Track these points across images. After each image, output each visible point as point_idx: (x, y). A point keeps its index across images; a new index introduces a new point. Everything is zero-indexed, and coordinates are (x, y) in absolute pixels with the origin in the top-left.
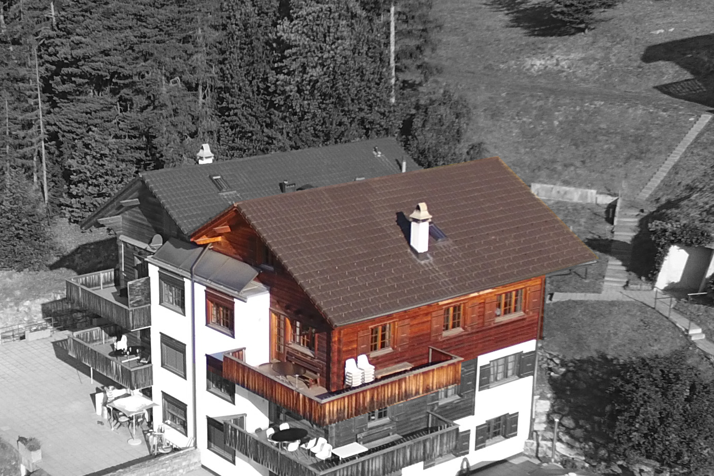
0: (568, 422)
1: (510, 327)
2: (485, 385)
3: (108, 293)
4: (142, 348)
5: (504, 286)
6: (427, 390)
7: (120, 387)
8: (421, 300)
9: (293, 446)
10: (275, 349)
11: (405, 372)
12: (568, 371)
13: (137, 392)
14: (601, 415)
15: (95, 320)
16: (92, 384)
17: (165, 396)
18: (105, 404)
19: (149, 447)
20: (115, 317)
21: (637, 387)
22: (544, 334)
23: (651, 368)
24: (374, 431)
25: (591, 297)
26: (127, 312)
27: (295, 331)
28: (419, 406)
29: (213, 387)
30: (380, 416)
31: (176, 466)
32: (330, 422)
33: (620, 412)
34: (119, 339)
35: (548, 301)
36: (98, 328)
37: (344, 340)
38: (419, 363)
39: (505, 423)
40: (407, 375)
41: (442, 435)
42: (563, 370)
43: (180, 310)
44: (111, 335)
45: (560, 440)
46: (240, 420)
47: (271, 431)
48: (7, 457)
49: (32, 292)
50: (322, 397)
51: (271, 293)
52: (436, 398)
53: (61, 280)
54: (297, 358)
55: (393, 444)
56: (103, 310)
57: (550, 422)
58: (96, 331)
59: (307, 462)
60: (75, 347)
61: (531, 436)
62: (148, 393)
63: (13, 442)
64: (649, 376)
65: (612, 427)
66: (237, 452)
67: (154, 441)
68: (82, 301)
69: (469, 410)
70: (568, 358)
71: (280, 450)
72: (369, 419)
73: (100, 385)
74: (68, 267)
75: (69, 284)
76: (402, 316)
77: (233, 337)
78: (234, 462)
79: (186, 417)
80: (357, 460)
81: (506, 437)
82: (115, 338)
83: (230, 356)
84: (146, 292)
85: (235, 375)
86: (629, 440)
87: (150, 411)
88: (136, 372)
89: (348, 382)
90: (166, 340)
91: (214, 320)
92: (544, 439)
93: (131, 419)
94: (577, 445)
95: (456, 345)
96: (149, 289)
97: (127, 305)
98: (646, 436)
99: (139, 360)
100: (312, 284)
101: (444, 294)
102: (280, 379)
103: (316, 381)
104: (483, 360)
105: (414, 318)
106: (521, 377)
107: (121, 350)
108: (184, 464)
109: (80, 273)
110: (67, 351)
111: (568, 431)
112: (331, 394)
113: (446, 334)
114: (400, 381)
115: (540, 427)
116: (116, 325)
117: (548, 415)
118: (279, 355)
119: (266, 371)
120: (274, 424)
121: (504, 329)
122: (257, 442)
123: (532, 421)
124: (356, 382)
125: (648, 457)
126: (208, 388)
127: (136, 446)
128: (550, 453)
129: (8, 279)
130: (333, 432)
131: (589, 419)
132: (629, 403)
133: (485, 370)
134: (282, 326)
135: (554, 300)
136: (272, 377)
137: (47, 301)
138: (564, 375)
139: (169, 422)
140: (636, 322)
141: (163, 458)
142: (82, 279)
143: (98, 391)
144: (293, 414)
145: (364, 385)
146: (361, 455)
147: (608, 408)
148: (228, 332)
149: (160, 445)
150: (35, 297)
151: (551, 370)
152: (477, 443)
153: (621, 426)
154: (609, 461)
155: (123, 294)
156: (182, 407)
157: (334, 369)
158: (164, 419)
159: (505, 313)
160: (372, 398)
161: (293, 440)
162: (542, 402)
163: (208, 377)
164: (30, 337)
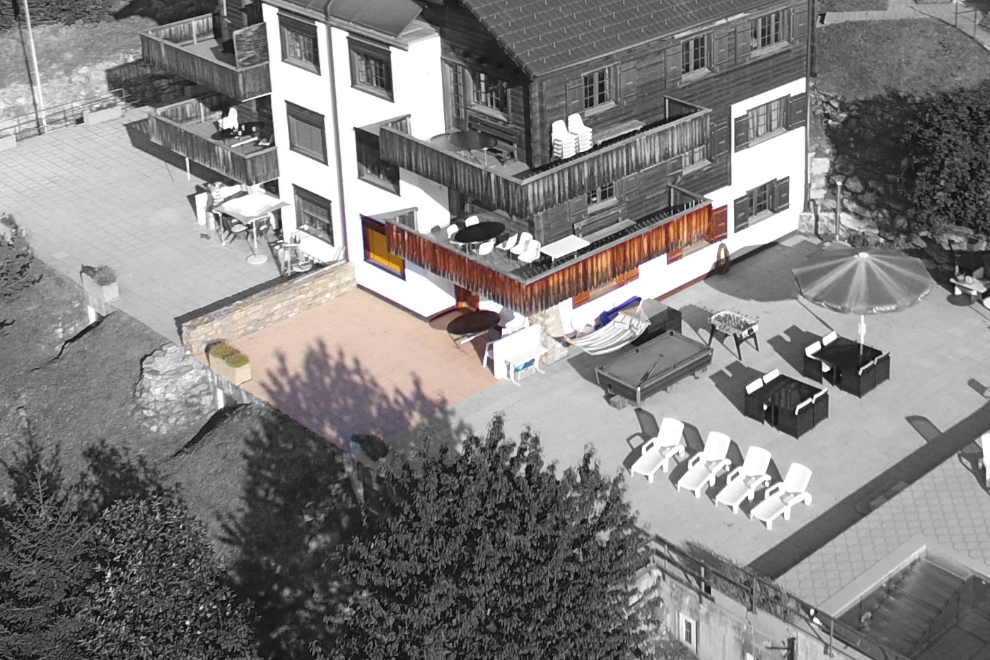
0: (854, 185)
1: (771, 63)
2: (742, 143)
3: (204, 49)
4: (260, 124)
5: (759, 8)
6: (666, 156)
7: (231, 183)
8: (650, 33)
9: (486, 248)
10: (452, 113)
11: (634, 133)
12: (850, 116)
13: (256, 189)
14: (895, 172)
15: (188, 89)
16: (190, 180)
17: (299, 191)
18: (210, 209)
19: (279, 265)
20: (216, 82)
21: (939, 131)
22: (816, 69)
23: (955, 107)
24: (597, 217)
25: (874, 15)
26: (234, 75)
27: (479, 87)
28: (656, 178)
29: (367, 173)
30: (604, 197)
31: (320, 290)
32: (536, 211)
33: (919, 167)
34: (225, 114)
35: (818, 25)
36: (194, 101)
37: (548, 95)
38: (653, 120)
39: (772, 193)
40: (637, 138)
41: (689, 216)
42: (844, 115)
43: (312, 67)
44: (213, 109)
45: (845, 210)
46: (409, 217)
47: (454, 229)
48: (66, 297)
49: (89, 53)
50: (522, 176)
51: (442, 35)
52: (678, 165)
53: (133, 34)
54: (483, 124)
55: (623, 233)
56: (199, 74)
57: (831, 186)
58: (190, 105)
59: (506, 268)
60: (160, 131)
61: (807, 208)
62: (272, 188)
63: (74, 275)
64: (953, 117)
65: (910, 187)
66: (407, 262)
67: (285, 256)
68: (166, 62)
69: (723, 178)
70: (849, 100)
71: (467, 255)
72: (589, 201)
73: (201, 182)
74: (142, 14)
75: (145, 40)
76: (625, 58)
77: (392, 99)
78: (403, 277)
79: (330, 218)
80: (577, 259)
81: (774, 212)
82: (219, 114)
83: (389, 128)
84: (261, 45)
85: (396, 154)
86: (934, 202)
87: (278, 213)
88: (253, 160)
89: (556, 152)
90: (295, 111)
91: (363, 79)
92: (824, 210)
93: (250, 227)
94: (868, 214)
95: (702, 91)
96: (266, 39)
97: (234, 65)
98: (954, 196)
99: (256, 143)
100: (499, 19)
101: (680, 24)
102: (462, 155)
103: (512, 155)
104: (739, 109)
105: (642, 58)
106: (788, 129)
107: (229, 130)
108: (331, 285)
109: (161, 22)
110: (148, 136)
111: (855, 197)
112: (534, 171)
113: (685, 77)
114: (628, 146)
115: (818, 194)
116: (219, 95)
117: (828, 177)
118: (458, 122)
119: (442, 146)
120: (457, 218)
121: (762, 66)
122: (434, 246)
123: (807, 187)
124: (568, 152)
125: (958, 224)
126: (360, 175)
127: (259, 265)
128: (833, 229)
129: (52, 37)
130: (540, 224)
131: (881, 179)
132: (930, 153)
133: (742, 123)
134: (461, 81)
135: (826, 22)
136: (451, 154)
137: (113, 65)
138: (845, 122)
139: (306, 227)
140: (933, 46)
141: (300, 280)
142: (165, 30)
143: (199, 190)
144: (483, 204)
145: (578, 155)
146: (581, 252)
147: (904, 163)
148: (384, 93)
149: (295, 261)
150: (96, 61)
151: (827, 116)
152: (736, 223)
153: (922, 185)
154: (909, 232)
155: (227, 49)
156: (324, 204)
157: (537, 136)
158: (299, 224)
159: (763, 44)
160: (591, 174)
161: (486, 239)
162: (819, 160)
163: (360, 159)
164: (91, 119)
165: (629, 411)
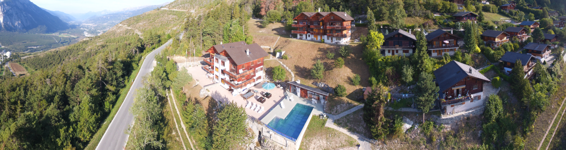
0: (268, 76)
5: (258, 59)
6: (250, 73)
10: (230, 68)
11: (247, 71)
13: (212, 74)
14: (271, 75)
17: (216, 75)
22: (264, 65)
25: (269, 60)
26: (211, 63)
28: (249, 76)
29: (222, 74)
30: (244, 77)
32: (237, 79)
35: (264, 61)
37: (239, 67)
39: (260, 77)
41: (252, 80)
43: (218, 63)
44: (209, 66)
45: (267, 79)
46: (225, 79)
47: (230, 80)
50: (236, 75)
51: (229, 61)
54: (233, 70)
55: (245, 81)
60: (204, 68)
61: (263, 79)
64: (276, 69)
69: (255, 76)
71: (231, 83)
78: (225, 85)
79: (218, 78)
80: (241, 84)
83: (224, 70)
88: (212, 71)
89: (239, 73)
90: (216, 67)
93: (211, 78)
95: (253, 67)
96: (214, 60)
100: (234, 59)
101: (251, 60)
105: (248, 63)
106: (262, 71)
108: (218, 84)
117: (265, 76)
119: (229, 72)
121: (259, 65)
122: (228, 82)
127: (212, 82)
132: (274, 73)
133: (257, 70)
134: (231, 65)
138: (267, 70)
141: (215, 84)
142: (206, 58)
144: (232, 78)
148: (224, 66)
152: (256, 80)
154: (273, 81)
158: (215, 78)
159: (259, 62)
165: (246, 101)
